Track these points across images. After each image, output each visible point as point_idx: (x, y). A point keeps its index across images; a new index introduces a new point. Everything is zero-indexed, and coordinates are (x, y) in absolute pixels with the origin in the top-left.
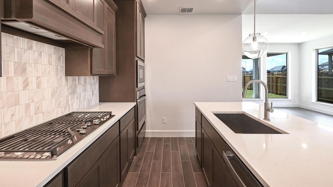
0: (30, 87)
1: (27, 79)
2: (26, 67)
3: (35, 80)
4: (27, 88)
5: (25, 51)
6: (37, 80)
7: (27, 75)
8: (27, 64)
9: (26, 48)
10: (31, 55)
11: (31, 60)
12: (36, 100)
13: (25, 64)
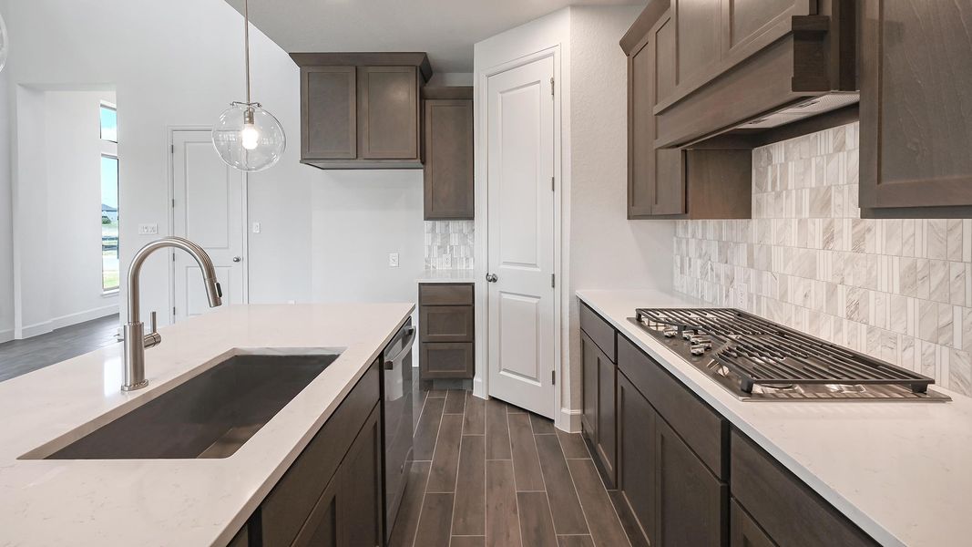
0: (837, 245)
1: (831, 223)
2: (830, 196)
3: (851, 226)
4: (832, 245)
5: (829, 157)
6: (853, 227)
7: (832, 216)
8: (833, 188)
9: (831, 151)
10: (841, 164)
11: (841, 176)
12: (850, 281)
13: (829, 188)
